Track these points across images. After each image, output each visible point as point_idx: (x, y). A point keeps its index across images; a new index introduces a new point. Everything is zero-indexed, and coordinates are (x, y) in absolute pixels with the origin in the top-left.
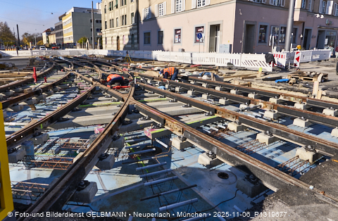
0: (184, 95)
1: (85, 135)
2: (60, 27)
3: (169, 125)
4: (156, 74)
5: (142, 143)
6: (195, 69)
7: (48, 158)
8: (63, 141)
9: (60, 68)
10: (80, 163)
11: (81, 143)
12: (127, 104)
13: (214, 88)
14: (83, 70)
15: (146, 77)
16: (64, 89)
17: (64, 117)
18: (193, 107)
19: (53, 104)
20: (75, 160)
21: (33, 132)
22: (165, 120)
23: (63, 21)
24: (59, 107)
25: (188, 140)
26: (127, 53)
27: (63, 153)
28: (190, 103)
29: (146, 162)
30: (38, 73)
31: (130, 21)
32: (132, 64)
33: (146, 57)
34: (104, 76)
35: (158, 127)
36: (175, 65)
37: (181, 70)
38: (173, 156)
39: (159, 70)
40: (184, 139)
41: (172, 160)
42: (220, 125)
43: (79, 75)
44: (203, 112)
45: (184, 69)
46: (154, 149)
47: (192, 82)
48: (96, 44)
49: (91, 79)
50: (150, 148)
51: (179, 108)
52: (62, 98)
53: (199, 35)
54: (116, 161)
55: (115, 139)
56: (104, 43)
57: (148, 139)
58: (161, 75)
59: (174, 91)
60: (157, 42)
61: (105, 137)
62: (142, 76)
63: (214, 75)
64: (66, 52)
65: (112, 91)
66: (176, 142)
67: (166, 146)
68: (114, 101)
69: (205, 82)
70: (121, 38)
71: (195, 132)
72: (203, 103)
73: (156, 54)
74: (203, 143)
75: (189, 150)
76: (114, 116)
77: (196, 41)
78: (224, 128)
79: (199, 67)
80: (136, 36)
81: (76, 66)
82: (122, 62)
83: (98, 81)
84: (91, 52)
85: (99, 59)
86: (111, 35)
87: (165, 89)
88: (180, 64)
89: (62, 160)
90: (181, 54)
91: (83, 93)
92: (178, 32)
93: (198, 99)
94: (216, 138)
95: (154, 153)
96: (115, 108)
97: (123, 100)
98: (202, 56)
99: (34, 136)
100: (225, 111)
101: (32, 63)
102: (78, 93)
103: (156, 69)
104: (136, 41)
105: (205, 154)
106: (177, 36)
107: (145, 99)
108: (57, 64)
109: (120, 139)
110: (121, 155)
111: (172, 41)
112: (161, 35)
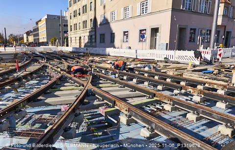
0: (130, 83)
1: (54, 112)
2: (37, 29)
3: (118, 105)
4: (109, 66)
5: (97, 119)
6: (139, 62)
7: (26, 129)
8: (37, 116)
9: (37, 61)
10: (49, 134)
11: (51, 118)
12: (86, 88)
13: (154, 77)
14: (54, 63)
15: (101, 68)
16: (39, 77)
17: (39, 98)
18: (137, 92)
19: (30, 88)
20: (46, 131)
21: (15, 109)
22: (115, 102)
23: (39, 25)
24: (35, 91)
25: (132, 117)
26: (87, 49)
27: (37, 126)
28: (135, 89)
29: (101, 134)
30: (20, 65)
31: (89, 25)
32: (91, 58)
33: (101, 52)
34: (69, 67)
35: (110, 107)
36: (123, 59)
37: (128, 63)
38: (121, 129)
39: (111, 63)
40: (130, 116)
41: (120, 133)
42: (158, 106)
43: (50, 66)
44: (145, 96)
45: (131, 62)
46: (107, 124)
47: (137, 73)
48: (63, 43)
49: (59, 70)
50: (103, 123)
51: (126, 92)
52: (37, 83)
53: (142, 36)
54: (77, 132)
55: (76, 115)
56: (69, 42)
57: (101, 115)
58: (113, 67)
59: (122, 79)
60: (110, 41)
61: (69, 114)
62: (98, 67)
63: (154, 67)
64: (41, 49)
65: (75, 78)
66: (123, 119)
67: (116, 122)
68: (77, 86)
69: (146, 72)
70: (82, 38)
71: (138, 111)
72: (145, 89)
73: (109, 50)
74: (144, 120)
75: (134, 125)
76: (76, 98)
77: (140, 41)
78: (161, 108)
79: (142, 60)
80: (94, 37)
81: (48, 59)
82: (83, 56)
83: (65, 71)
84: (60, 48)
85: (66, 54)
86: (75, 36)
87: (115, 77)
88: (128, 59)
89: (36, 131)
90: (129, 50)
91: (53, 80)
92: (126, 33)
93: (141, 86)
94: (155, 116)
95: (106, 127)
96: (77, 92)
97: (83, 86)
98: (145, 52)
99: (16, 112)
100: (161, 95)
101: (15, 57)
102: (50, 80)
103: (109, 62)
104: (94, 40)
105: (146, 128)
106: (125, 37)
107: (100, 85)
108: (34, 58)
109: (80, 116)
110: (81, 128)
111: (121, 41)
112: (112, 36)
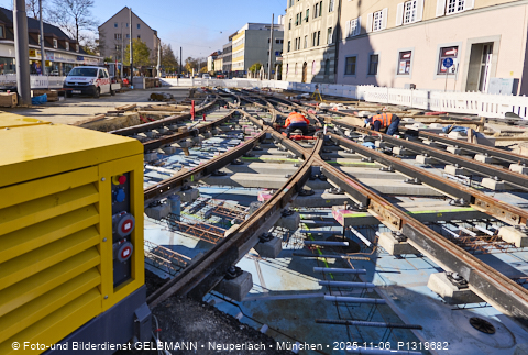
0: (408, 162)
1: (245, 200)
2: (229, 49)
3: (376, 209)
4: (361, 123)
5: (327, 229)
6: (434, 120)
7: (195, 223)
8: (217, 202)
9: (224, 104)
10: (232, 240)
11: (238, 210)
12: (309, 164)
13: (473, 156)
14: (252, 109)
15: (342, 125)
16: (225, 132)
17: (221, 170)
18: (425, 186)
19: (209, 151)
20: (227, 233)
21: (181, 184)
22: (369, 200)
23: (234, 42)
24: (216, 156)
25: (409, 241)
26: (317, 87)
27: (214, 219)
28: (420, 178)
29: (332, 261)
30: (197, 108)
31: (326, 40)
32: (323, 105)
33: (345, 94)
34: (280, 119)
35: (356, 209)
36: (395, 109)
37: (406, 120)
38: (379, 262)
39: (366, 117)
40: (403, 238)
41: (377, 269)
42: (481, 227)
43: (246, 114)
44: (445, 198)
45: (413, 118)
46: (347, 243)
47: (427, 142)
48: (273, 72)
49: (261, 122)
50: (339, 240)
51: (396, 183)
52: (222, 143)
53: (446, 59)
54: (284, 248)
55: (285, 214)
56: (284, 71)
57: (337, 224)
58: (368, 125)
59: (390, 153)
60: (366, 71)
61: (271, 209)
62: (336, 123)
63: (474, 133)
64: (234, 83)
65: (288, 141)
66: (386, 242)
67: (368, 243)
68: (291, 157)
69: (453, 143)
70: (309, 65)
71: (426, 231)
72: (447, 182)
73: (364, 91)
74: (440, 253)
75: (411, 260)
76: (287, 180)
77: (440, 72)
78: (491, 234)
79: (444, 115)
80: (332, 63)
81: (244, 102)
82: (309, 100)
83: (271, 125)
84: (265, 83)
85: (276, 95)
86: (295, 60)
87: (374, 147)
88: (406, 110)
89: (211, 230)
90: (409, 92)
91: (249, 140)
92: (405, 56)
93: (435, 172)
94: (471, 251)
95: (345, 250)
96: (291, 168)
97: (304, 158)
98: (451, 96)
99: (183, 190)
100: (493, 203)
101: (192, 95)
102: (242, 140)
103: (361, 114)
104: (332, 70)
105: (443, 274)
106: (404, 62)
107: (339, 161)
108: (220, 98)
109: (293, 216)
110: (292, 241)
111: (393, 71)
112: (373, 61)
